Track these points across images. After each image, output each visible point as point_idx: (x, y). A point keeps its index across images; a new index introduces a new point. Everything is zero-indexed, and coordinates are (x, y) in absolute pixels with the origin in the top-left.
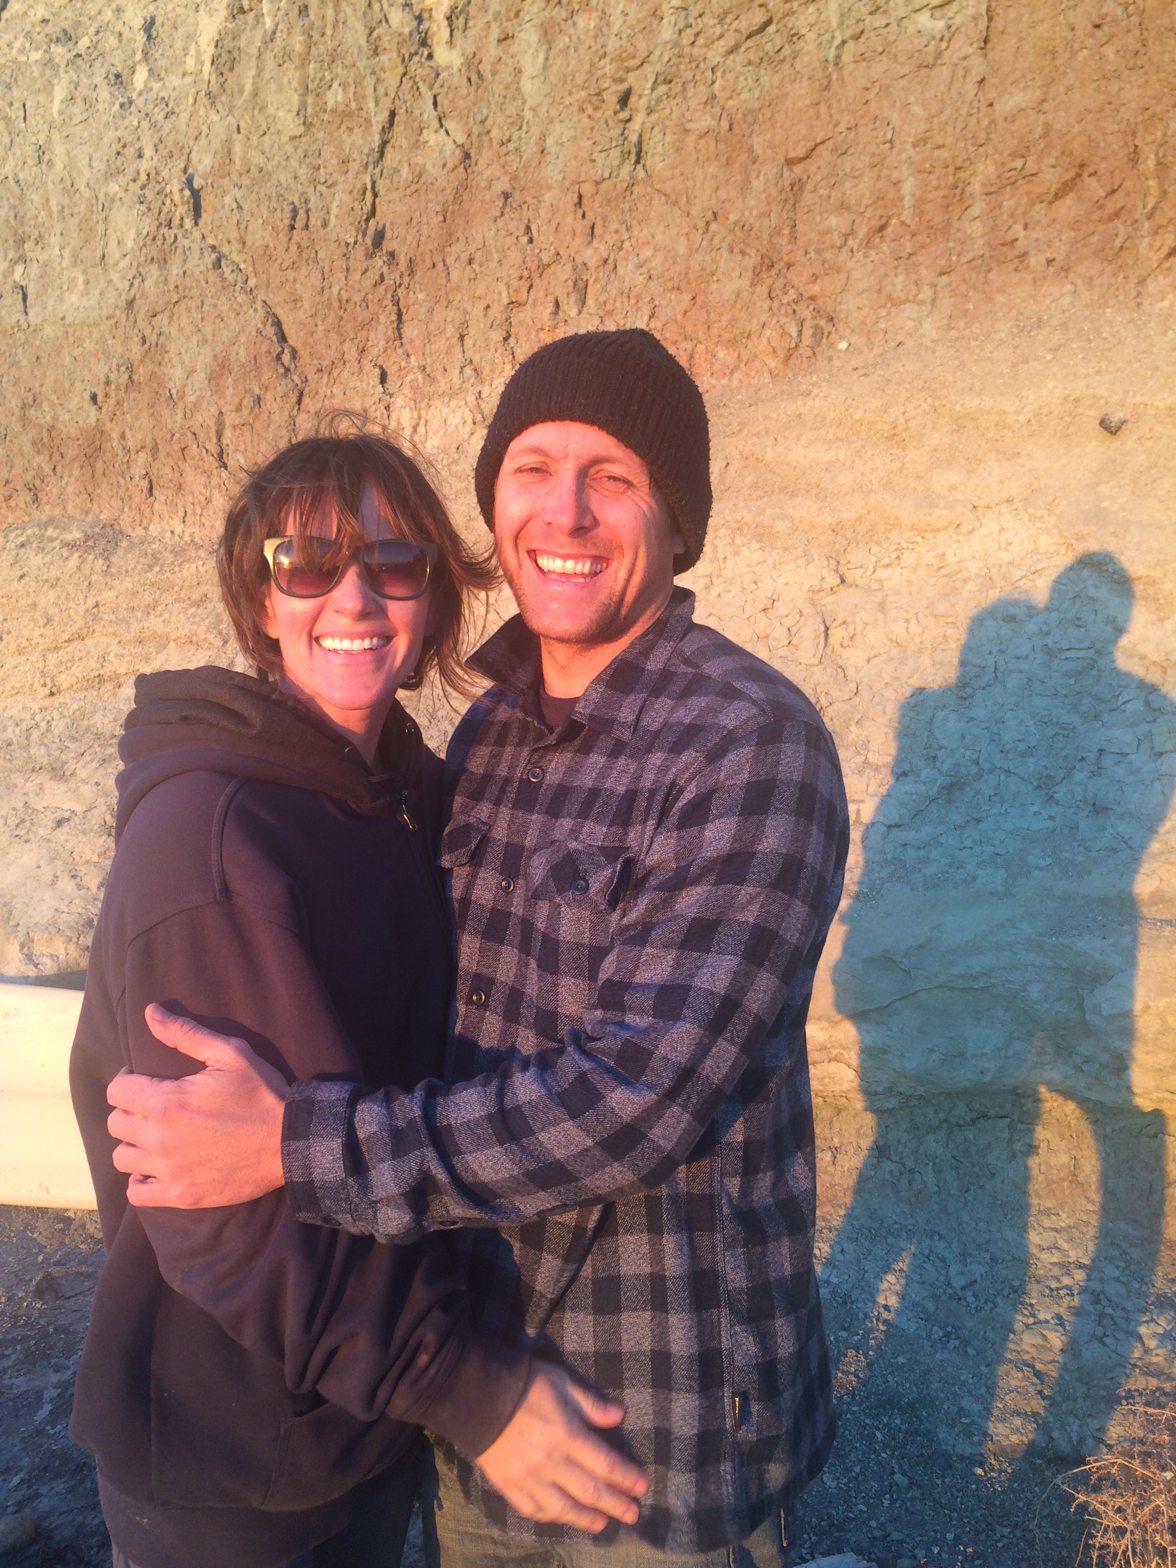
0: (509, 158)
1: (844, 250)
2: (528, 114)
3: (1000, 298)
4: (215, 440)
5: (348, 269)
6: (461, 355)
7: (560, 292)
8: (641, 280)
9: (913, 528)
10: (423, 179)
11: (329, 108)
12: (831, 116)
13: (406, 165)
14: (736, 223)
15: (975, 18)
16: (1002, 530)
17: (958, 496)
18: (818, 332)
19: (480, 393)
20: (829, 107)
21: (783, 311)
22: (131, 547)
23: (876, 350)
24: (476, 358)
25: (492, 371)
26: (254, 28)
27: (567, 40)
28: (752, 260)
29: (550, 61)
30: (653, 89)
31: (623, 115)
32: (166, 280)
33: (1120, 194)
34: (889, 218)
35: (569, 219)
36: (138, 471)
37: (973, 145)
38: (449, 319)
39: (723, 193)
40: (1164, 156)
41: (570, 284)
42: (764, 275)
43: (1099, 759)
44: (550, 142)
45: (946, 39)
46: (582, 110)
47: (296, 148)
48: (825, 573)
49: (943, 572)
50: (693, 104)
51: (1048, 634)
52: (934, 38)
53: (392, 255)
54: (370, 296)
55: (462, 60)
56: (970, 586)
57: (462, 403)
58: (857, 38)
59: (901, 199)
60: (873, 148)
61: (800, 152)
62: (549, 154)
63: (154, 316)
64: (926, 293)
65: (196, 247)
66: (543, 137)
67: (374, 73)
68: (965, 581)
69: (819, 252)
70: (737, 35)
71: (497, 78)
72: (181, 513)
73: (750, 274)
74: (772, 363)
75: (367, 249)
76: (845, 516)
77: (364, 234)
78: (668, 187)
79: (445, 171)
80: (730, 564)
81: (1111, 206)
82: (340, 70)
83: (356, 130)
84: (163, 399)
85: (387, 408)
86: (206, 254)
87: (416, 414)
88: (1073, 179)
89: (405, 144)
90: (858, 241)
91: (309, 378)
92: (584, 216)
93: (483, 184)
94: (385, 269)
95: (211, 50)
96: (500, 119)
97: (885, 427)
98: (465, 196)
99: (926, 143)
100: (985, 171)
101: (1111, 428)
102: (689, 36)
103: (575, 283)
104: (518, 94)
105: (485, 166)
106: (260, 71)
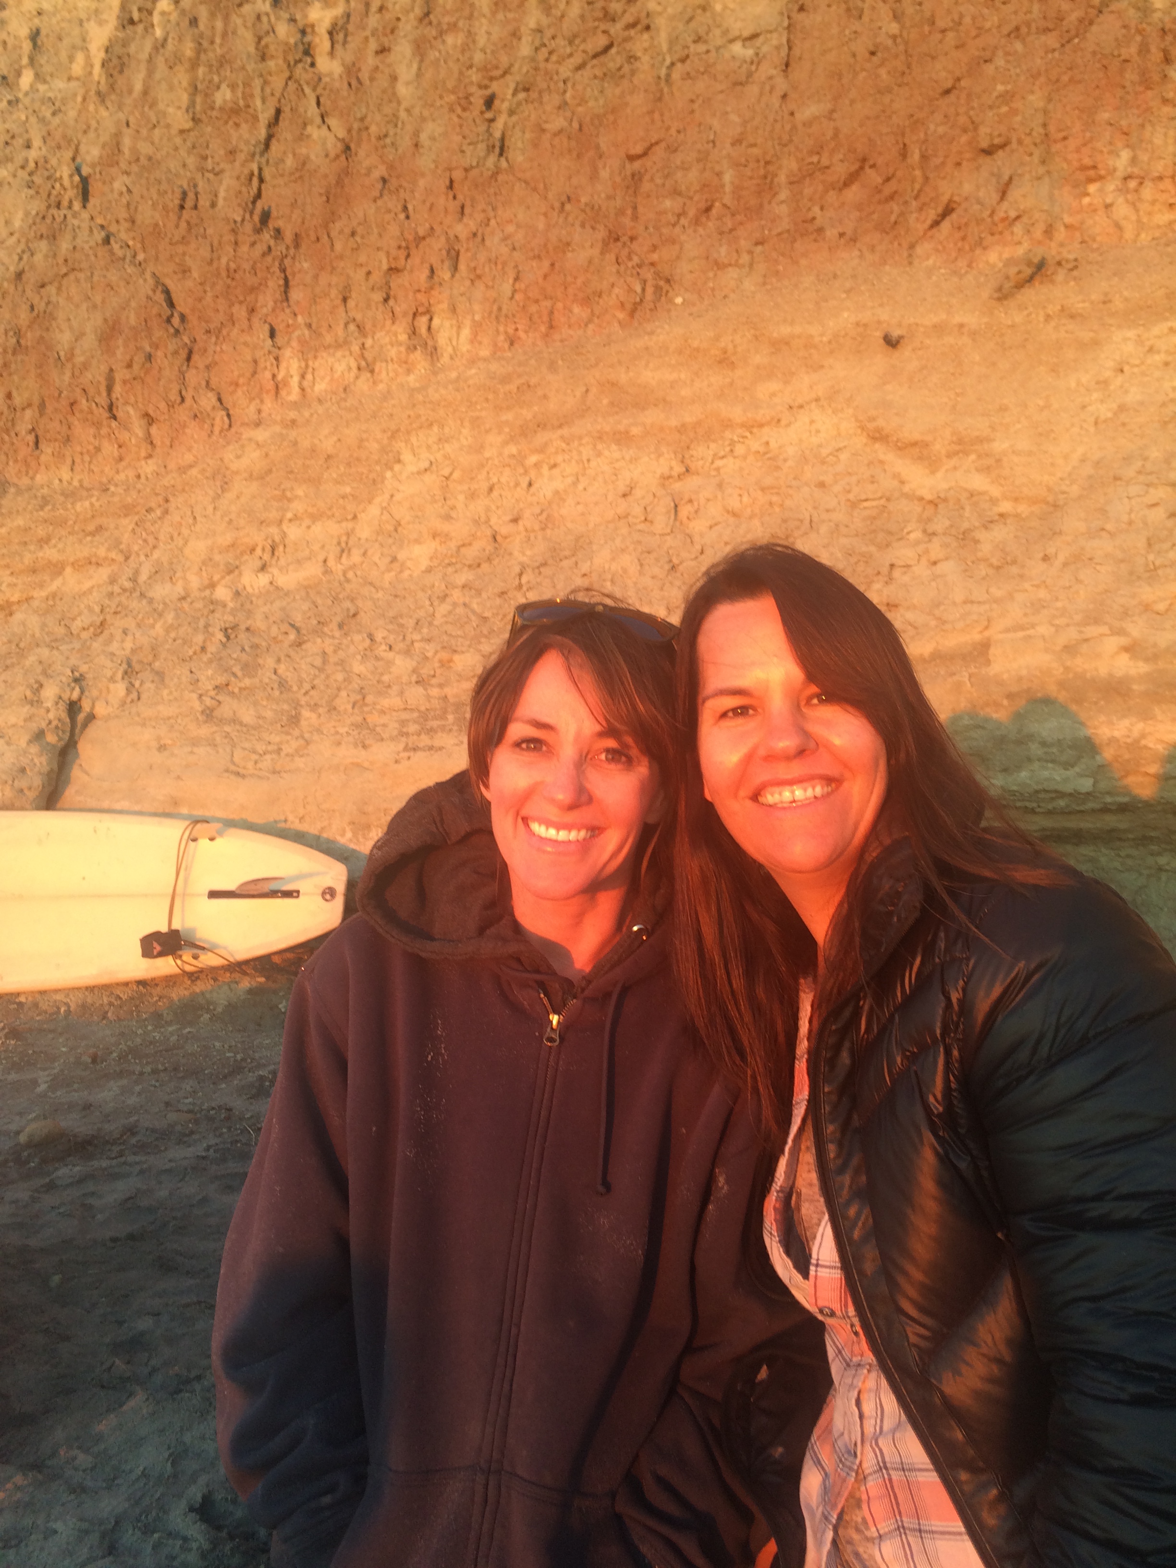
0: (385, 150)
1: (677, 227)
2: (403, 115)
3: (804, 262)
4: (104, 394)
5: (236, 243)
6: (344, 314)
7: (434, 260)
8: (505, 250)
9: (743, 425)
10: (307, 167)
11: (217, 105)
12: (663, 121)
13: (290, 156)
14: (586, 204)
15: (778, 48)
16: (812, 422)
17: (777, 400)
18: (658, 289)
19: (363, 344)
20: (662, 115)
21: (629, 272)
22: (19, 492)
23: (706, 302)
24: (359, 317)
25: (374, 326)
26: (143, 37)
27: (437, 54)
28: (601, 234)
29: (423, 70)
30: (514, 94)
31: (489, 115)
32: (55, 254)
33: (893, 182)
34: (713, 201)
35: (442, 201)
36: (23, 427)
37: (779, 144)
38: (333, 283)
39: (575, 181)
40: (926, 150)
41: (444, 253)
42: (612, 246)
43: (890, 572)
44: (424, 137)
45: (755, 63)
46: (452, 110)
47: (185, 140)
48: (674, 463)
49: (768, 456)
50: (548, 108)
51: (849, 492)
52: (745, 62)
53: (278, 231)
54: (259, 265)
55: (342, 68)
56: (790, 463)
57: (347, 353)
58: (683, 60)
59: (723, 186)
60: (699, 146)
61: (638, 149)
62: (422, 147)
63: (43, 286)
64: (745, 258)
65: (85, 225)
66: (416, 133)
67: (261, 75)
68: (785, 460)
69: (656, 228)
70: (584, 55)
71: (375, 83)
72: (69, 461)
73: (600, 244)
74: (621, 315)
75: (255, 225)
76: (688, 420)
77: (252, 213)
78: (527, 176)
79: (328, 160)
80: (593, 464)
81: (888, 190)
82: (228, 73)
83: (243, 125)
84: (51, 361)
85: (277, 359)
86: (95, 231)
87: (303, 364)
88: (857, 172)
89: (289, 137)
90: (688, 219)
91: (198, 338)
92: (455, 198)
93: (363, 171)
94: (272, 243)
95: (102, 54)
96: (378, 117)
97: (717, 352)
98: (346, 181)
99: (741, 144)
100: (789, 165)
101: (891, 343)
102: (544, 52)
103: (448, 252)
104: (394, 98)
105: (365, 157)
106: (150, 73)
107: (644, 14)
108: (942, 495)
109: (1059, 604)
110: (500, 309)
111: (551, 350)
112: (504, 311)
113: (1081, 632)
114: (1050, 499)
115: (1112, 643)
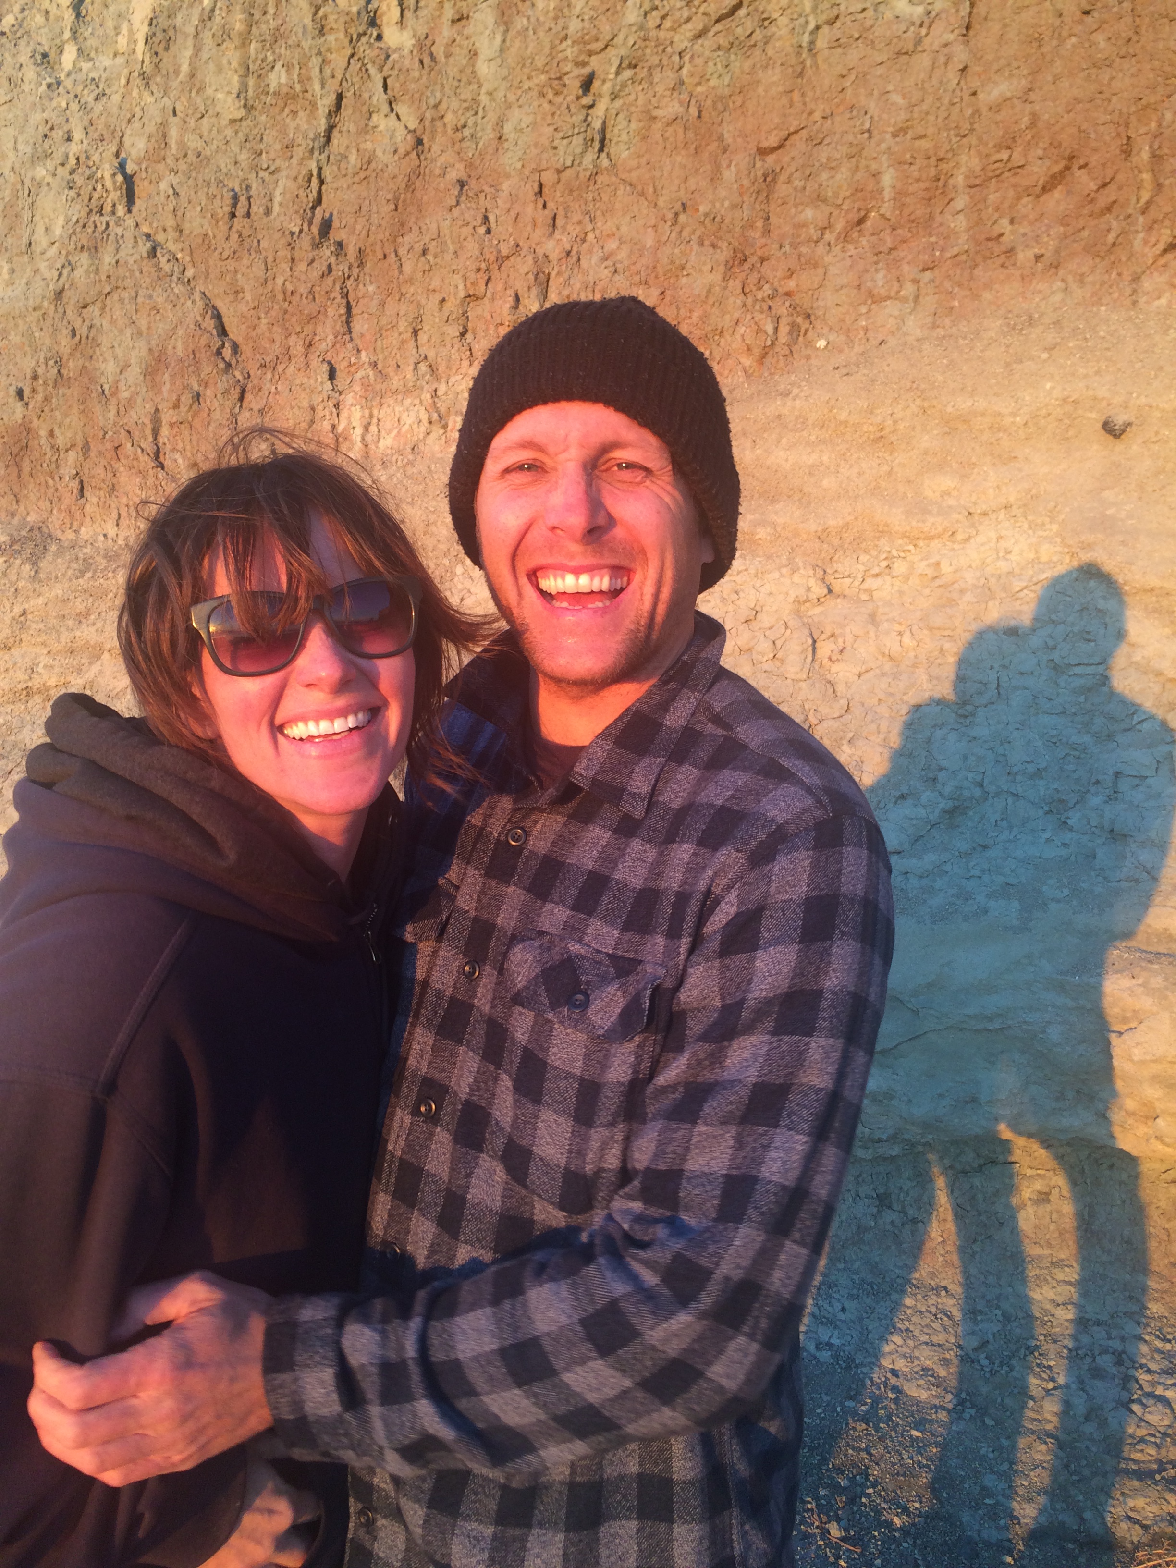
0: (464, 145)
1: (821, 244)
2: (484, 99)
3: (987, 295)
4: (151, 439)
5: (293, 260)
6: (415, 350)
7: (520, 286)
8: (606, 273)
9: (904, 535)
10: (373, 165)
11: (272, 90)
12: (805, 104)
13: (354, 151)
14: (706, 215)
16: (1000, 538)
17: (951, 502)
18: (795, 329)
19: (436, 391)
20: (803, 95)
21: (757, 307)
22: (60, 552)
23: (857, 349)
24: (431, 355)
25: (448, 368)
26: (191, 6)
27: (525, 21)
28: (724, 254)
29: (508, 43)
30: (617, 73)
31: (586, 101)
32: (97, 269)
33: (1112, 187)
34: (868, 211)
35: (529, 209)
36: (67, 471)
37: (956, 135)
38: (402, 313)
39: (692, 183)
40: (1160, 147)
41: (531, 277)
42: (736, 270)
43: (1115, 783)
44: (508, 128)
45: (926, 25)
46: (542, 95)
47: (236, 133)
48: (812, 582)
49: (938, 582)
50: (660, 89)
51: (1054, 648)
52: (913, 24)
53: (340, 245)
54: (317, 288)
55: (413, 41)
56: (968, 597)
57: (417, 401)
58: (831, 23)
59: (881, 191)
60: (850, 138)
61: (773, 141)
62: (507, 140)
63: (85, 307)
64: (909, 289)
65: (129, 235)
66: (500, 123)
67: (319, 53)
68: (962, 592)
69: (794, 246)
70: (706, 18)
71: (451, 60)
72: (114, 515)
73: (722, 268)
74: (747, 362)
75: (313, 238)
76: (831, 523)
77: (310, 223)
78: (634, 176)
79: (396, 157)
81: (1104, 199)
82: (283, 50)
83: (301, 114)
84: (94, 395)
85: (337, 406)
86: (140, 243)
87: (367, 412)
88: (1062, 172)
89: (353, 128)
90: (835, 234)
91: (251, 373)
92: (545, 206)
93: (437, 172)
94: (333, 260)
95: (145, 28)
96: (455, 104)
97: (871, 428)
98: (418, 184)
99: (906, 133)
100: (969, 163)
101: (1114, 431)
102: (652, 22)
103: (536, 276)
104: (473, 77)
105: (439, 152)
106: (197, 50)
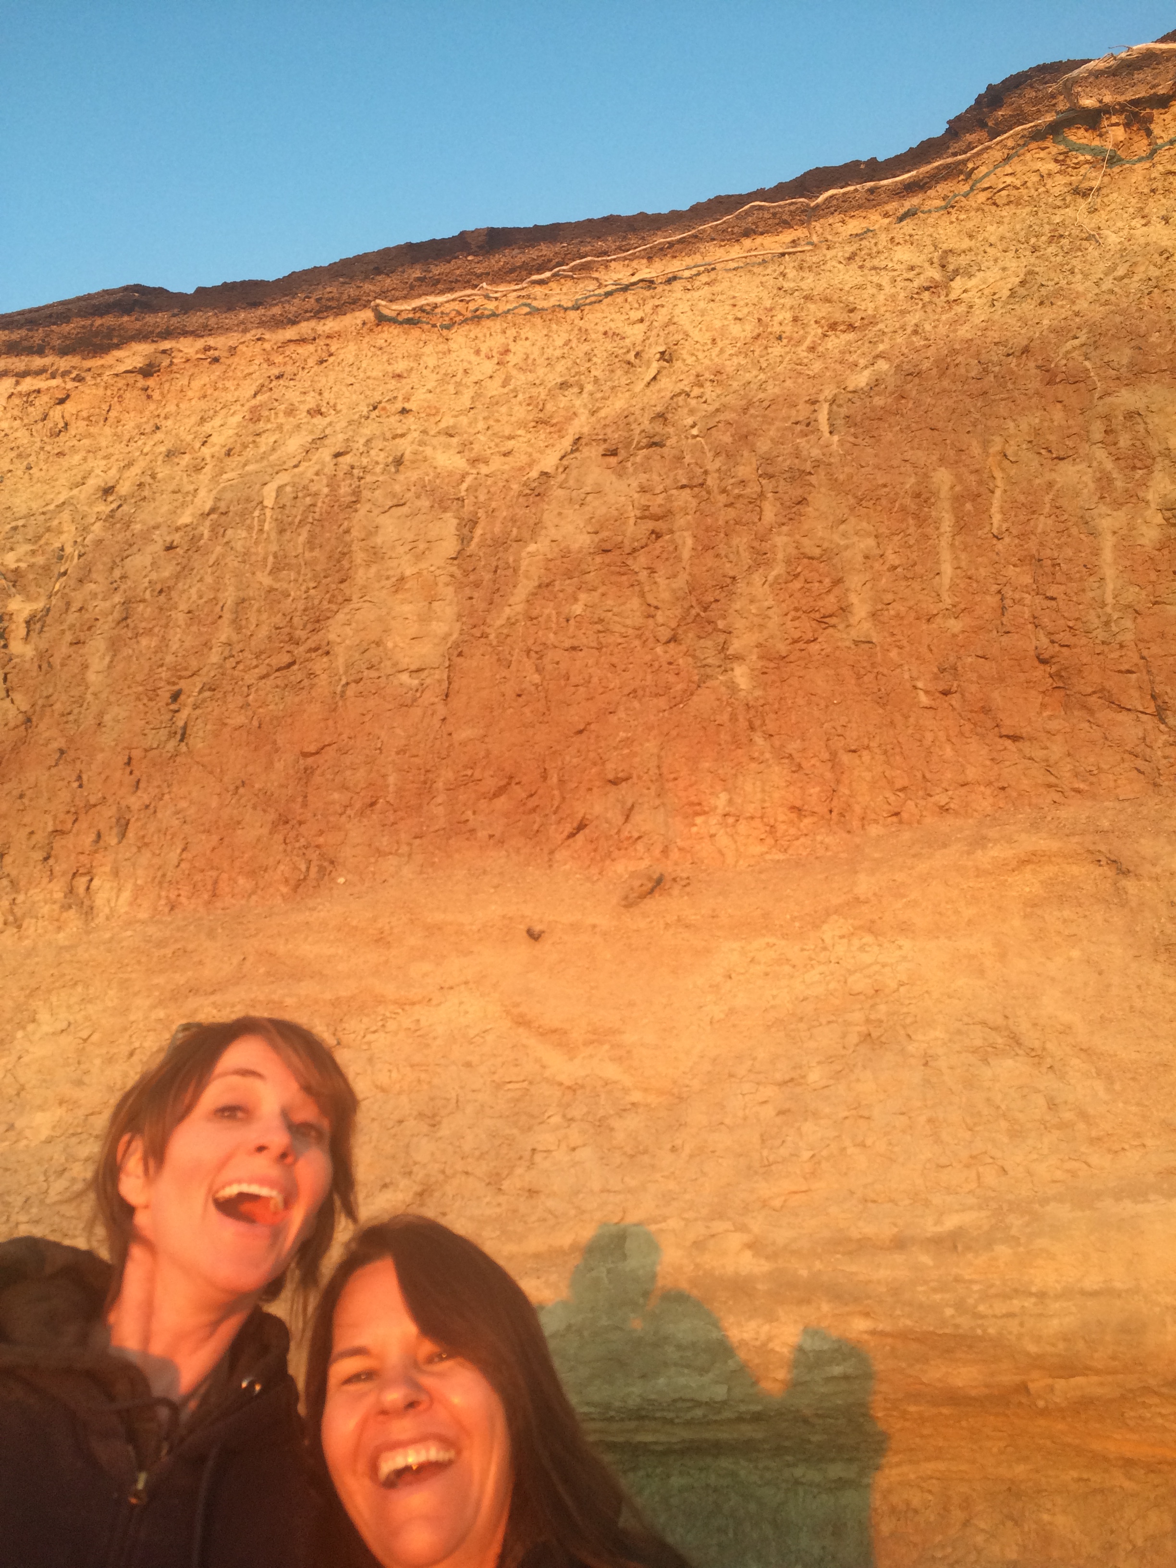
0: (68, 726)
1: (344, 816)
2: (89, 697)
3: (457, 856)
7: (101, 826)
8: (176, 823)
9: (395, 1002)
12: (336, 728)
14: (260, 790)
15: (439, 682)
16: (461, 1003)
17: (429, 980)
18: (321, 869)
19: (14, 900)
20: (335, 722)
21: (295, 852)
23: (367, 884)
25: (30, 883)
27: (130, 652)
28: (272, 816)
29: (115, 663)
30: (200, 692)
31: (173, 707)
33: (535, 798)
34: (378, 798)
35: (118, 774)
37: (438, 757)
39: (250, 769)
40: (563, 775)
41: (114, 820)
42: (280, 828)
43: (532, 1157)
44: (107, 718)
45: (420, 691)
46: (138, 699)
49: (418, 1033)
50: (231, 706)
51: (494, 1073)
52: (411, 689)
55: (35, 653)
58: (357, 682)
59: (388, 786)
60: (367, 751)
61: (312, 748)
62: (105, 726)
64: (404, 849)
66: (101, 714)
68: (435, 1038)
69: (324, 816)
70: (268, 667)
71: (66, 669)
73: (269, 825)
74: (284, 890)
76: (342, 994)
78: (205, 760)
79: (6, 729)
81: (531, 804)
88: (505, 786)
90: (354, 811)
92: (131, 773)
93: (41, 742)
96: (64, 697)
97: (374, 932)
98: (22, 748)
99: (405, 753)
100: (446, 775)
101: (534, 936)
102: (231, 662)
103: (118, 820)
104: (83, 682)
105: (45, 729)
107: (324, 643)
108: (580, 1082)
109: (687, 1197)
110: (164, 875)
111: (211, 918)
112: (168, 879)
113: (708, 1227)
114: (676, 1091)
115: (736, 1240)
